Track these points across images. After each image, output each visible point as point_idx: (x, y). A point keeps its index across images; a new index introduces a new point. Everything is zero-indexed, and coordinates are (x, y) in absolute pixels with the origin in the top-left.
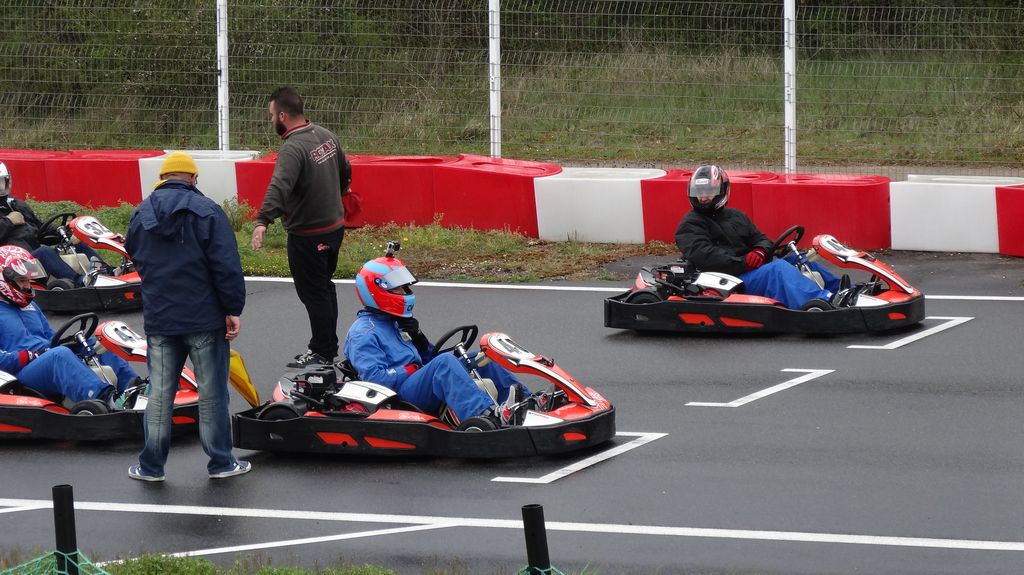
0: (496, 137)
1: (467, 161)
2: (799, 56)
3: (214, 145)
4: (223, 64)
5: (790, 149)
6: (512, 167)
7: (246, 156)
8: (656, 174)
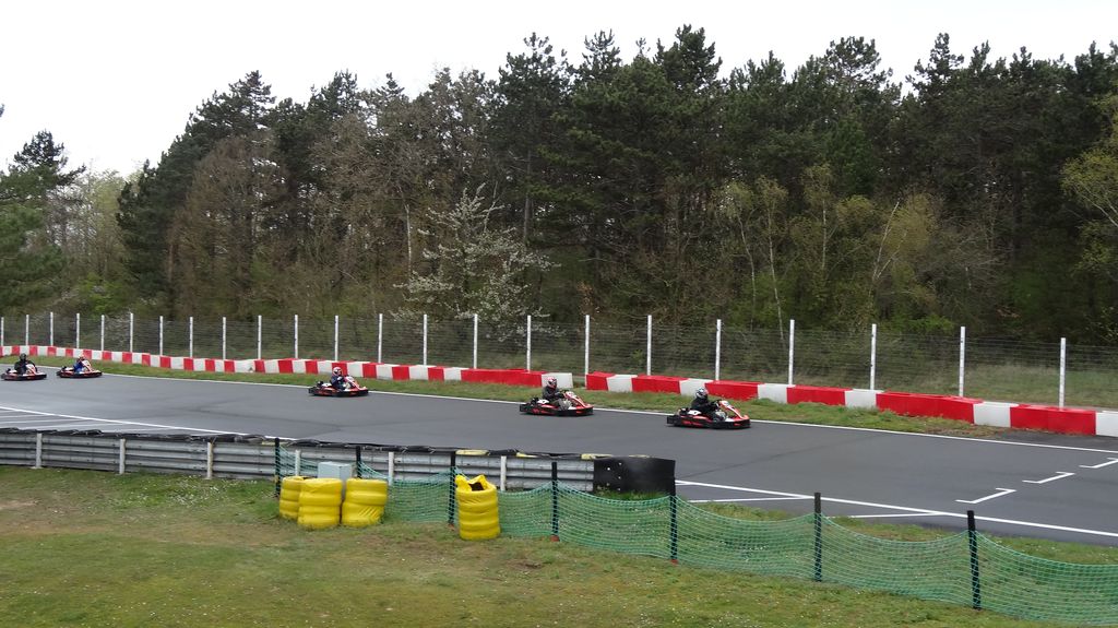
0: (961, 390)
1: (951, 398)
2: (1066, 369)
3: (869, 388)
4: (873, 363)
5: (1062, 400)
6: (966, 400)
7: (879, 392)
8: (1015, 405)
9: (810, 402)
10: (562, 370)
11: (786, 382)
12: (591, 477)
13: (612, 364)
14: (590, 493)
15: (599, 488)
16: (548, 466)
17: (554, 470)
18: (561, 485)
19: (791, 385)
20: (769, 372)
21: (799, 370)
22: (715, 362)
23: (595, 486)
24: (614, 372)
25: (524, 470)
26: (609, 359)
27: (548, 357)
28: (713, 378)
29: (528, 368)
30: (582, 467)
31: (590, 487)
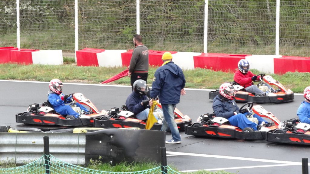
9: (297, 72)
10: (52, 46)
11: (273, 53)
12: (83, 151)
13: (101, 40)
14: (82, 166)
15: (91, 161)
16: (40, 140)
17: (46, 145)
18: (53, 159)
19: (278, 56)
20: (256, 43)
21: (286, 41)
22: (202, 35)
23: (87, 159)
24: (104, 48)
25: (16, 145)
26: (99, 35)
27: (38, 35)
28: (202, 51)
29: (19, 46)
30: (74, 140)
31: (82, 160)
